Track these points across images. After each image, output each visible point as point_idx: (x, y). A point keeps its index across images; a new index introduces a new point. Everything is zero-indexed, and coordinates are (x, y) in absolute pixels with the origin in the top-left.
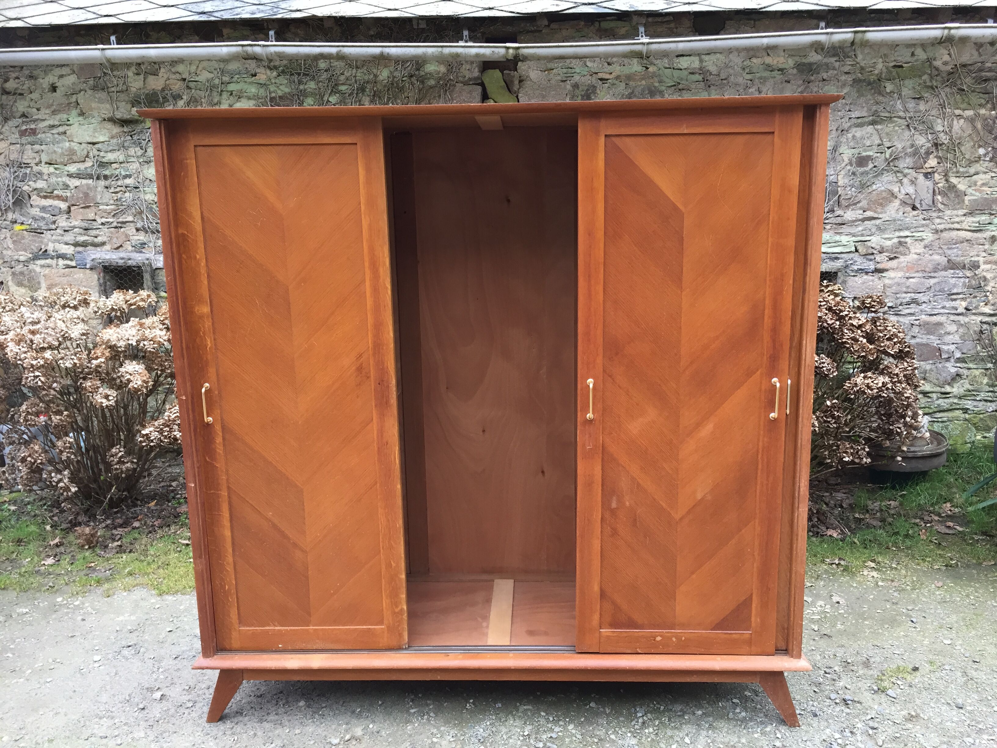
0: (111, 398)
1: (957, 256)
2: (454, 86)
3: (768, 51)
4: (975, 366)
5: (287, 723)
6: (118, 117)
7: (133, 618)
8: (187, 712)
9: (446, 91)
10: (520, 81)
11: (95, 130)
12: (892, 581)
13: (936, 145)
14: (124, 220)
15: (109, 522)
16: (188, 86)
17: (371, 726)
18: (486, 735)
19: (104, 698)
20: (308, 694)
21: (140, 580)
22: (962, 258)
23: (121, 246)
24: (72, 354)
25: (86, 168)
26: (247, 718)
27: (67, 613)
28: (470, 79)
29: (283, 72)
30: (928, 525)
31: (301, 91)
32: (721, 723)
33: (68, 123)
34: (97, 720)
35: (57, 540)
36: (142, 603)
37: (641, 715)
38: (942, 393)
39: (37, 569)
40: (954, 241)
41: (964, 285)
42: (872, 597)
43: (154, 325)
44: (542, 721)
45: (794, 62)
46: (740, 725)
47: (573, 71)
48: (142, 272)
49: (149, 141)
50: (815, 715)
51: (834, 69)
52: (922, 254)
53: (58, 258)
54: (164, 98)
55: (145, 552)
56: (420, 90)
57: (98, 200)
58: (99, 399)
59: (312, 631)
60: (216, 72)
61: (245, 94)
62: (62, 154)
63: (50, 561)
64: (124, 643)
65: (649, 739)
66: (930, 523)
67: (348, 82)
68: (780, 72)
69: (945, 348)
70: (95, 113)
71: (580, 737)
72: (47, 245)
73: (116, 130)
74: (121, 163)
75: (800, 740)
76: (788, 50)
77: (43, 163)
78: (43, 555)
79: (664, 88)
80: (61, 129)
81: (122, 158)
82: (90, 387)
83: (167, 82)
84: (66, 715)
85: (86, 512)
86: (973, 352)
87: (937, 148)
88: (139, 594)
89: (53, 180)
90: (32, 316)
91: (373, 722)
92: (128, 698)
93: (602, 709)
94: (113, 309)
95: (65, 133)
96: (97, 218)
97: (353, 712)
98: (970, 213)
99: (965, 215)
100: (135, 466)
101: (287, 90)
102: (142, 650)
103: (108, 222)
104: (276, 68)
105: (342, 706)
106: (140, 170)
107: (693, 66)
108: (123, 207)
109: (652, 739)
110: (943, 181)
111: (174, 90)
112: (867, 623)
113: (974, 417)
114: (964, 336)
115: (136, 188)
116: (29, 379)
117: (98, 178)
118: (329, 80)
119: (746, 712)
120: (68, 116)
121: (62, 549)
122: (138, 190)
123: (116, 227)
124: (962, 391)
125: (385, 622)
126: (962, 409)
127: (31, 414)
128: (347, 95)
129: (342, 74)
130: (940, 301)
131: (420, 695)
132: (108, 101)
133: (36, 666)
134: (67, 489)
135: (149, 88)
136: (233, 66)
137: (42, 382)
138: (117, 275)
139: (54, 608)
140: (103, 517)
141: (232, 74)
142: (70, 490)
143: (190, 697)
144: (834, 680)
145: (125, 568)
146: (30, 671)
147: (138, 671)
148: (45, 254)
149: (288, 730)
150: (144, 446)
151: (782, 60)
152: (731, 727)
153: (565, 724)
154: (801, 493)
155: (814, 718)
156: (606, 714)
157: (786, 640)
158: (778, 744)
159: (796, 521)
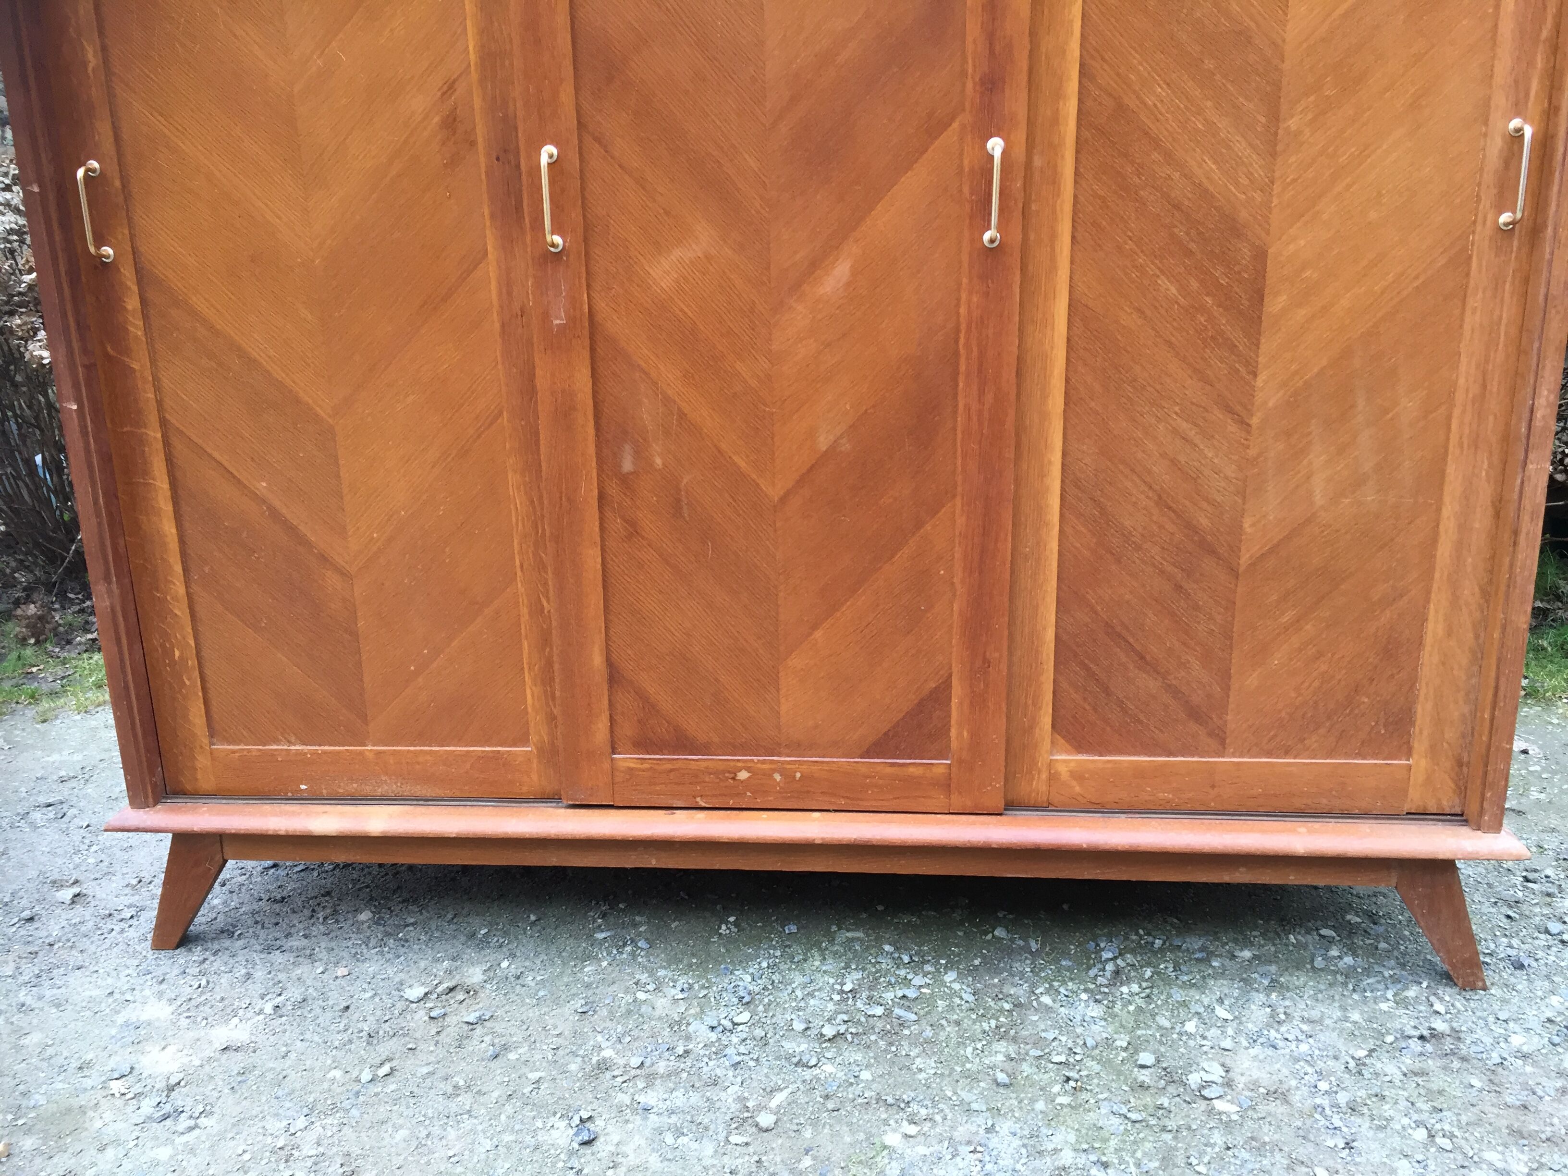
5: (324, 955)
7: (77, 757)
8: (118, 927)
18: (757, 989)
20: (384, 896)
26: (240, 943)
32: (1299, 979)
37: (1110, 955)
44: (886, 963)
46: (1345, 985)
50: (1521, 967)
58: (38, 351)
59: (371, 756)
65: (1131, 1008)
71: (971, 998)
75: (1491, 1019)
91: (512, 956)
92: (8, 900)
93: (1021, 943)
97: (472, 935)
102: (71, 812)
105: (450, 922)
109: (1139, 1009)
119: (1355, 955)
125: (533, 738)
131: (621, 906)
140: (80, 596)
143: (135, 900)
144: (1549, 895)
145: (91, 675)
147: (48, 850)
149: (319, 971)
152: (1321, 987)
153: (938, 970)
154: (1538, 423)
155: (1518, 973)
156: (1031, 953)
157: (1462, 790)
158: (1440, 1025)
159: (1516, 496)
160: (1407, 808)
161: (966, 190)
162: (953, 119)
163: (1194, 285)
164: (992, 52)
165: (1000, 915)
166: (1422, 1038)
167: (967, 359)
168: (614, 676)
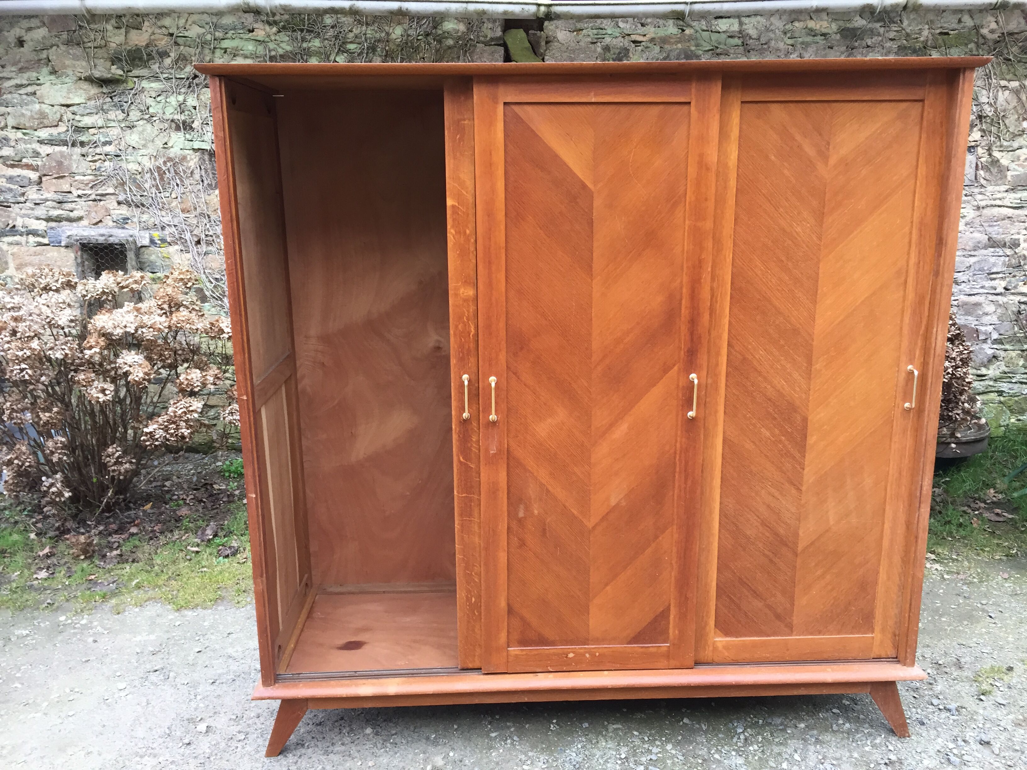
0: (107, 392)
1: (998, 234)
2: (475, 46)
3: (811, 14)
4: (1011, 348)
5: (357, 754)
6: (97, 76)
7: (152, 637)
8: (240, 745)
9: (466, 51)
10: (547, 42)
11: (69, 91)
12: (958, 574)
13: (980, 117)
14: (104, 192)
15: (101, 528)
16: (175, 43)
17: (451, 754)
18: (580, 760)
19: (140, 732)
20: (373, 719)
21: (151, 593)
22: (1003, 236)
23: (101, 221)
24: (62, 344)
25: (59, 134)
26: (310, 750)
27: (75, 634)
28: (492, 39)
29: (284, 28)
30: (976, 512)
31: (304, 49)
32: (827, 737)
33: (38, 82)
34: (138, 759)
35: (47, 550)
36: (158, 620)
37: (741, 731)
38: (978, 376)
39: (29, 583)
40: (995, 218)
41: (1004, 264)
42: (941, 591)
43: (151, 311)
44: (637, 742)
45: (837, 27)
46: (848, 738)
47: (604, 32)
48: (126, 251)
49: (132, 103)
50: (923, 724)
51: (879, 35)
52: (963, 232)
53: (28, 235)
54: (149, 55)
55: (150, 562)
56: (437, 51)
57: (74, 169)
58: (94, 393)
60: (208, 27)
61: (242, 52)
62: (32, 117)
63: (43, 574)
64: (149, 667)
65: (756, 758)
66: (978, 510)
67: (357, 40)
68: (823, 37)
69: (983, 329)
70: (70, 72)
71: (682, 758)
72: (16, 220)
73: (94, 90)
74: (100, 128)
75: (914, 752)
76: (833, 13)
77: (9, 128)
78: (33, 568)
79: (701, 52)
80: (30, 89)
81: (100, 123)
82: (83, 380)
83: (153, 37)
84: (100, 755)
85: (74, 517)
86: (1010, 333)
87: (981, 121)
88: (152, 609)
89: (21, 146)
90: (13, 301)
91: (453, 749)
92: (168, 732)
93: (698, 726)
94: (104, 293)
95: (35, 93)
96: (73, 190)
98: (1013, 189)
99: (1007, 191)
100: (134, 467)
101: (289, 48)
102: (172, 674)
103: (85, 195)
104: (275, 23)
105: (414, 732)
106: (121, 136)
107: (732, 29)
108: (102, 178)
110: (986, 155)
111: (160, 46)
112: (943, 619)
113: (1010, 400)
114: (1002, 316)
115: (117, 156)
116: (15, 372)
117: (73, 145)
118: (336, 37)
119: (850, 723)
120: (37, 75)
121: (54, 560)
122: (119, 158)
123: (94, 200)
124: (997, 373)
126: (997, 392)
127: (17, 412)
128: (356, 55)
129: (351, 31)
130: (979, 281)
131: (497, 718)
132: (85, 58)
133: (52, 697)
134: (60, 494)
135: (131, 43)
136: (227, 20)
137: (30, 376)
138: (96, 254)
139: (59, 629)
140: (94, 523)
141: (226, 29)
142: (63, 496)
143: (239, 728)
144: (931, 684)
145: (130, 580)
146: (46, 704)
147: (172, 699)
148: (13, 231)
149: (360, 763)
150: (147, 446)
151: (825, 24)
152: (838, 740)
153: (662, 744)
154: (924, 492)
155: (922, 727)
156: (703, 731)
157: (897, 647)
158: (893, 757)
159: (916, 522)
160: (872, 656)
161: (680, 395)
162: (674, 365)
163: (777, 431)
164: (692, 340)
165: (684, 710)
166: (886, 764)
167: (680, 465)
168: (510, 611)
